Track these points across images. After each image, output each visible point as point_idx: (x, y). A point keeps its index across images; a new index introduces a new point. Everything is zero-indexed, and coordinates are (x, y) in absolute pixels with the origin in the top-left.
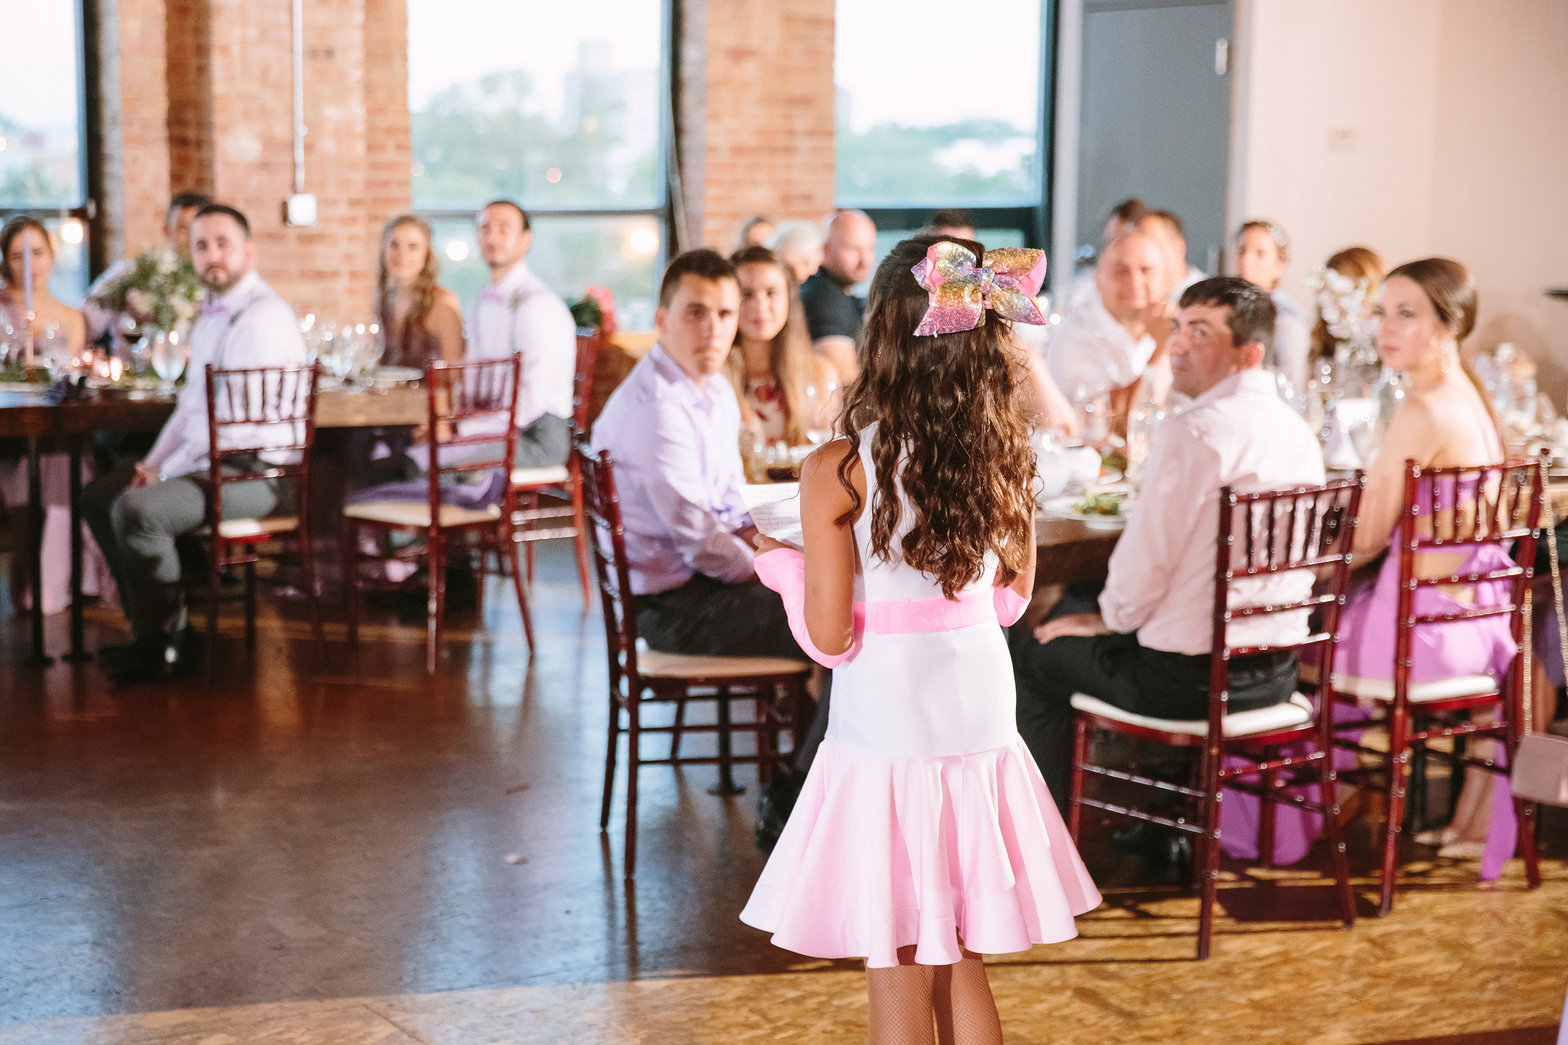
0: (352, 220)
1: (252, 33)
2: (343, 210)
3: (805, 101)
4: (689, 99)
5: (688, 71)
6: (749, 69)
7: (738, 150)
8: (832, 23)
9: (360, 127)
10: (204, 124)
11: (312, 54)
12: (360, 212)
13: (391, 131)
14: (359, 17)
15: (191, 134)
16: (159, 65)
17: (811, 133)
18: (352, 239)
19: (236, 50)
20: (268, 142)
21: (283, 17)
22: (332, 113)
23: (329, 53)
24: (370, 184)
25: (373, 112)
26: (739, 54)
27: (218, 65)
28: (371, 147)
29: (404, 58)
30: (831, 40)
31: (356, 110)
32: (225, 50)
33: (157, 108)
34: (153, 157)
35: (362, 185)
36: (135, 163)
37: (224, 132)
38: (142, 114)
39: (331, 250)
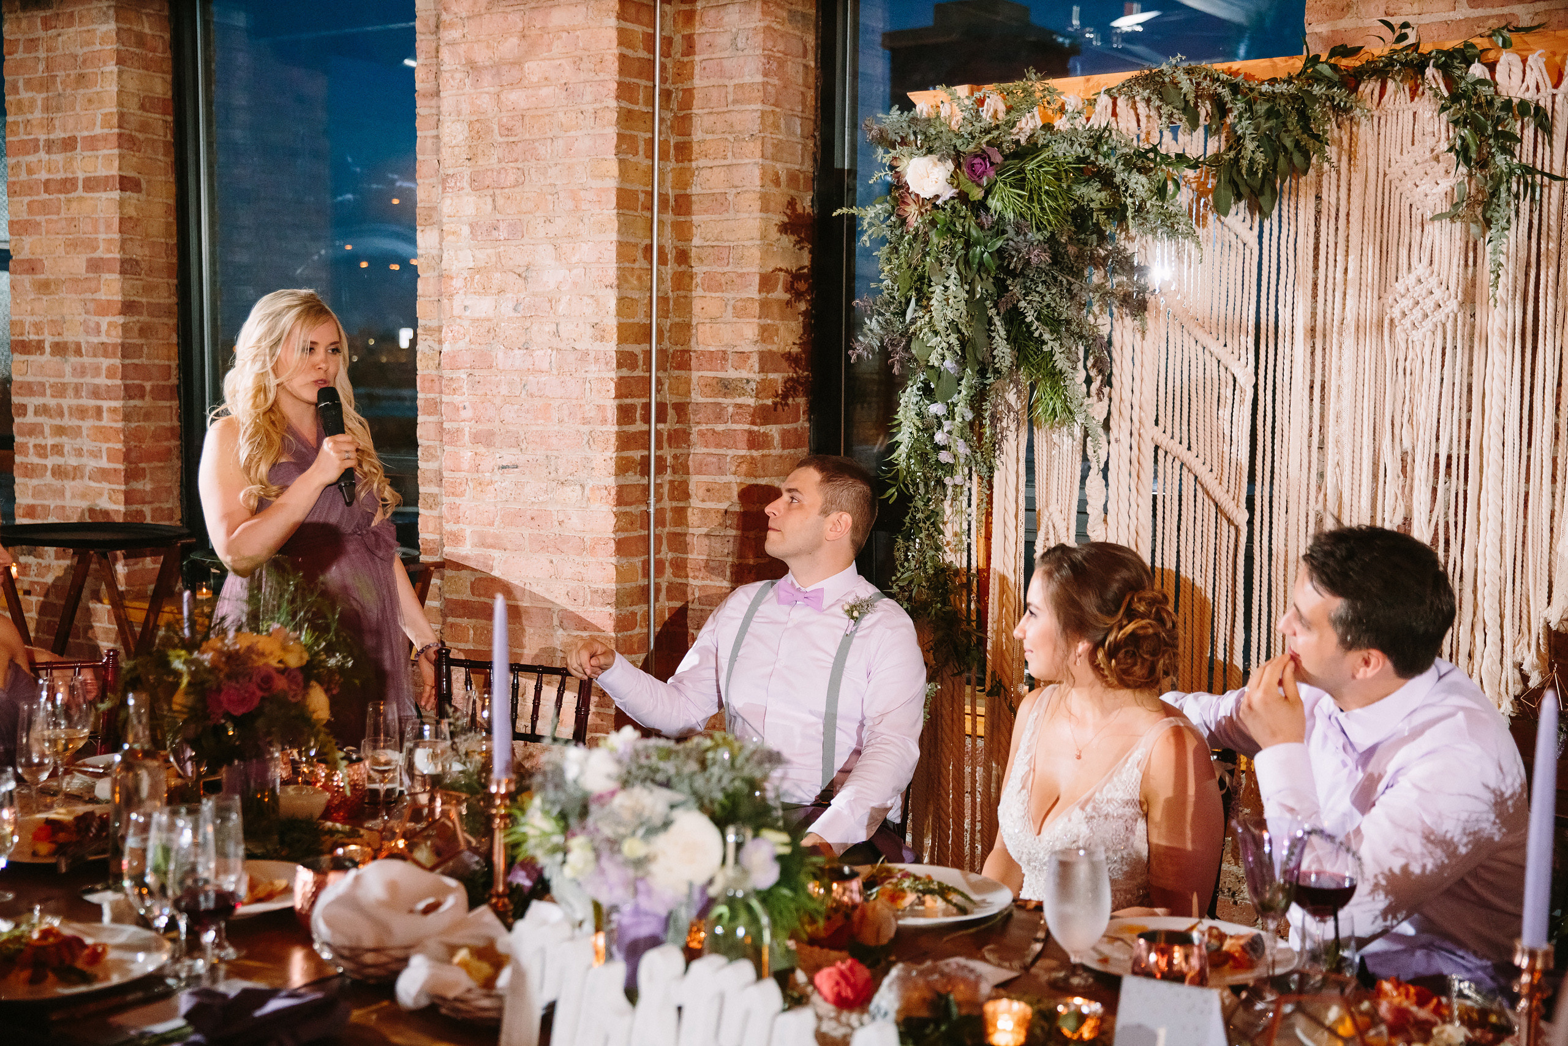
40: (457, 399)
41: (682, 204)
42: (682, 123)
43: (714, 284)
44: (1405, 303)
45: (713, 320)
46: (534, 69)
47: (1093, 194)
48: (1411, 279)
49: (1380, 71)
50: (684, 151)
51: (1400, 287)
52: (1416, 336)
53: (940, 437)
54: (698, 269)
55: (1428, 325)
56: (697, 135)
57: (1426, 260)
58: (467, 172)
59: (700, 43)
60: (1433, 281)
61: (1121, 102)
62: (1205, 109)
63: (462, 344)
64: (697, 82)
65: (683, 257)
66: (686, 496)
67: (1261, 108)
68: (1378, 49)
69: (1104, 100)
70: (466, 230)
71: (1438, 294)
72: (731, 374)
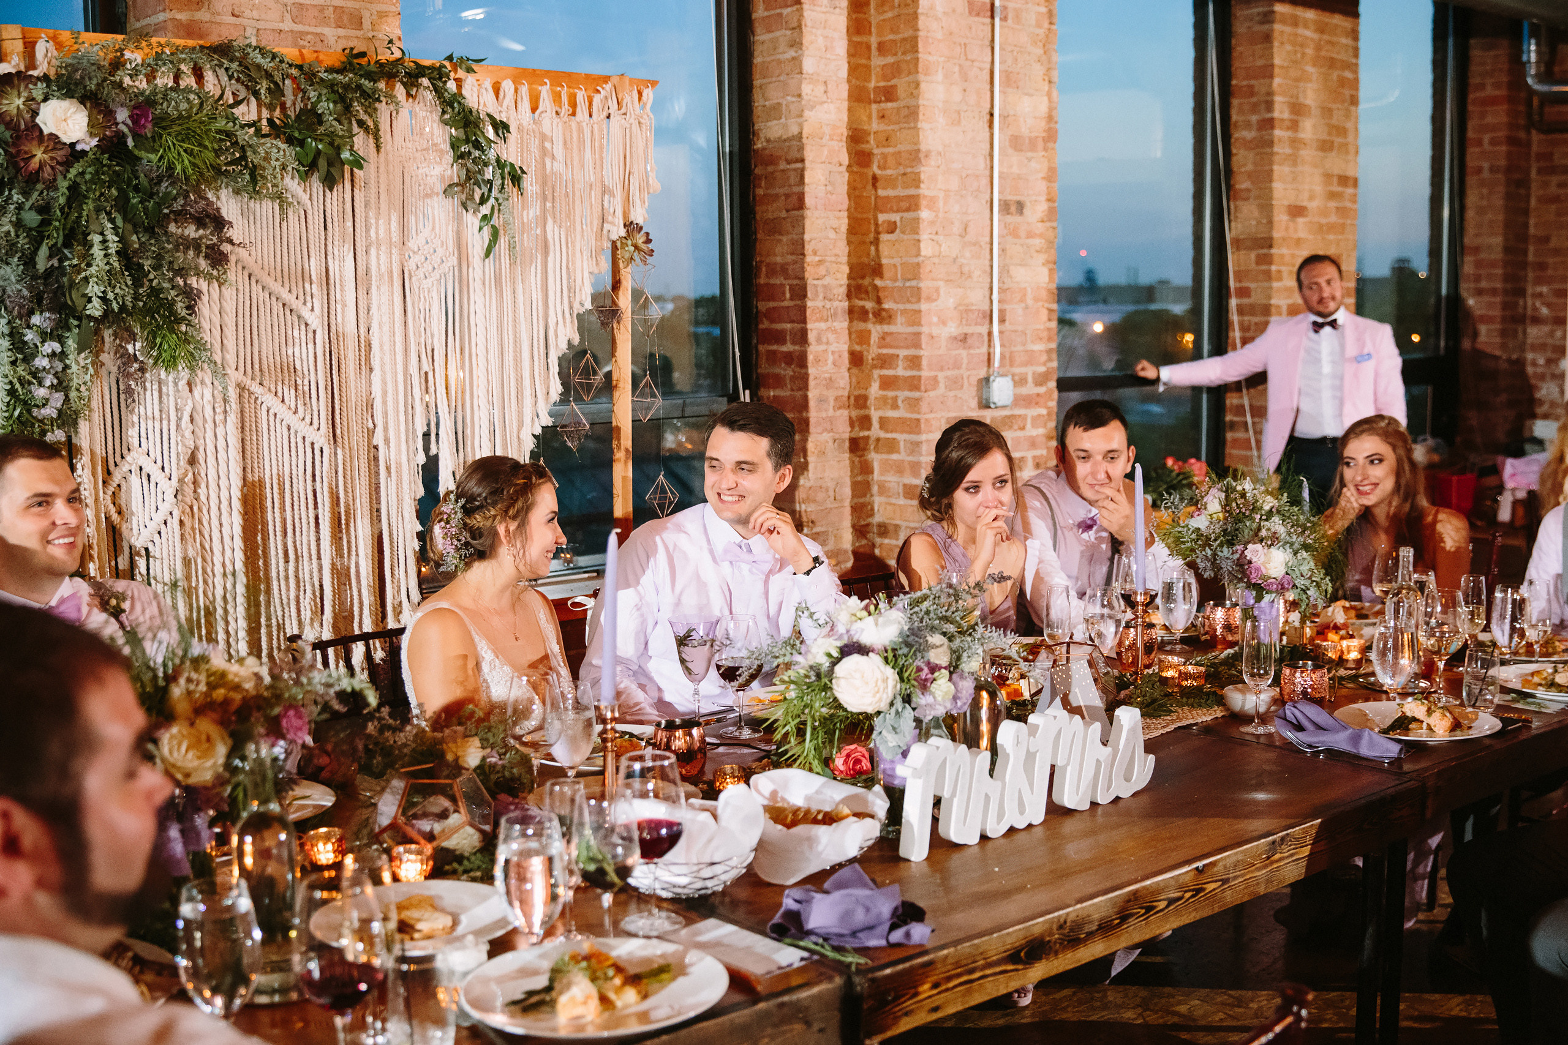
0: (1037, 399)
1: (954, 184)
6: (1302, 227)
8: (1356, 182)
11: (1005, 207)
12: (1043, 389)
16: (843, 225)
18: (1034, 420)
19: (941, 204)
20: (967, 311)
21: (984, 166)
22: (1020, 276)
23: (1020, 206)
26: (1297, 211)
30: (1355, 200)
33: (841, 274)
34: (835, 331)
35: (1044, 357)
36: (819, 340)
37: (929, 299)
38: (827, 281)
39: (1020, 434)
44: (416, 259)
48: (421, 240)
49: (389, 72)
51: (412, 244)
52: (426, 284)
55: (436, 275)
57: (429, 227)
60: (437, 242)
71: (440, 251)
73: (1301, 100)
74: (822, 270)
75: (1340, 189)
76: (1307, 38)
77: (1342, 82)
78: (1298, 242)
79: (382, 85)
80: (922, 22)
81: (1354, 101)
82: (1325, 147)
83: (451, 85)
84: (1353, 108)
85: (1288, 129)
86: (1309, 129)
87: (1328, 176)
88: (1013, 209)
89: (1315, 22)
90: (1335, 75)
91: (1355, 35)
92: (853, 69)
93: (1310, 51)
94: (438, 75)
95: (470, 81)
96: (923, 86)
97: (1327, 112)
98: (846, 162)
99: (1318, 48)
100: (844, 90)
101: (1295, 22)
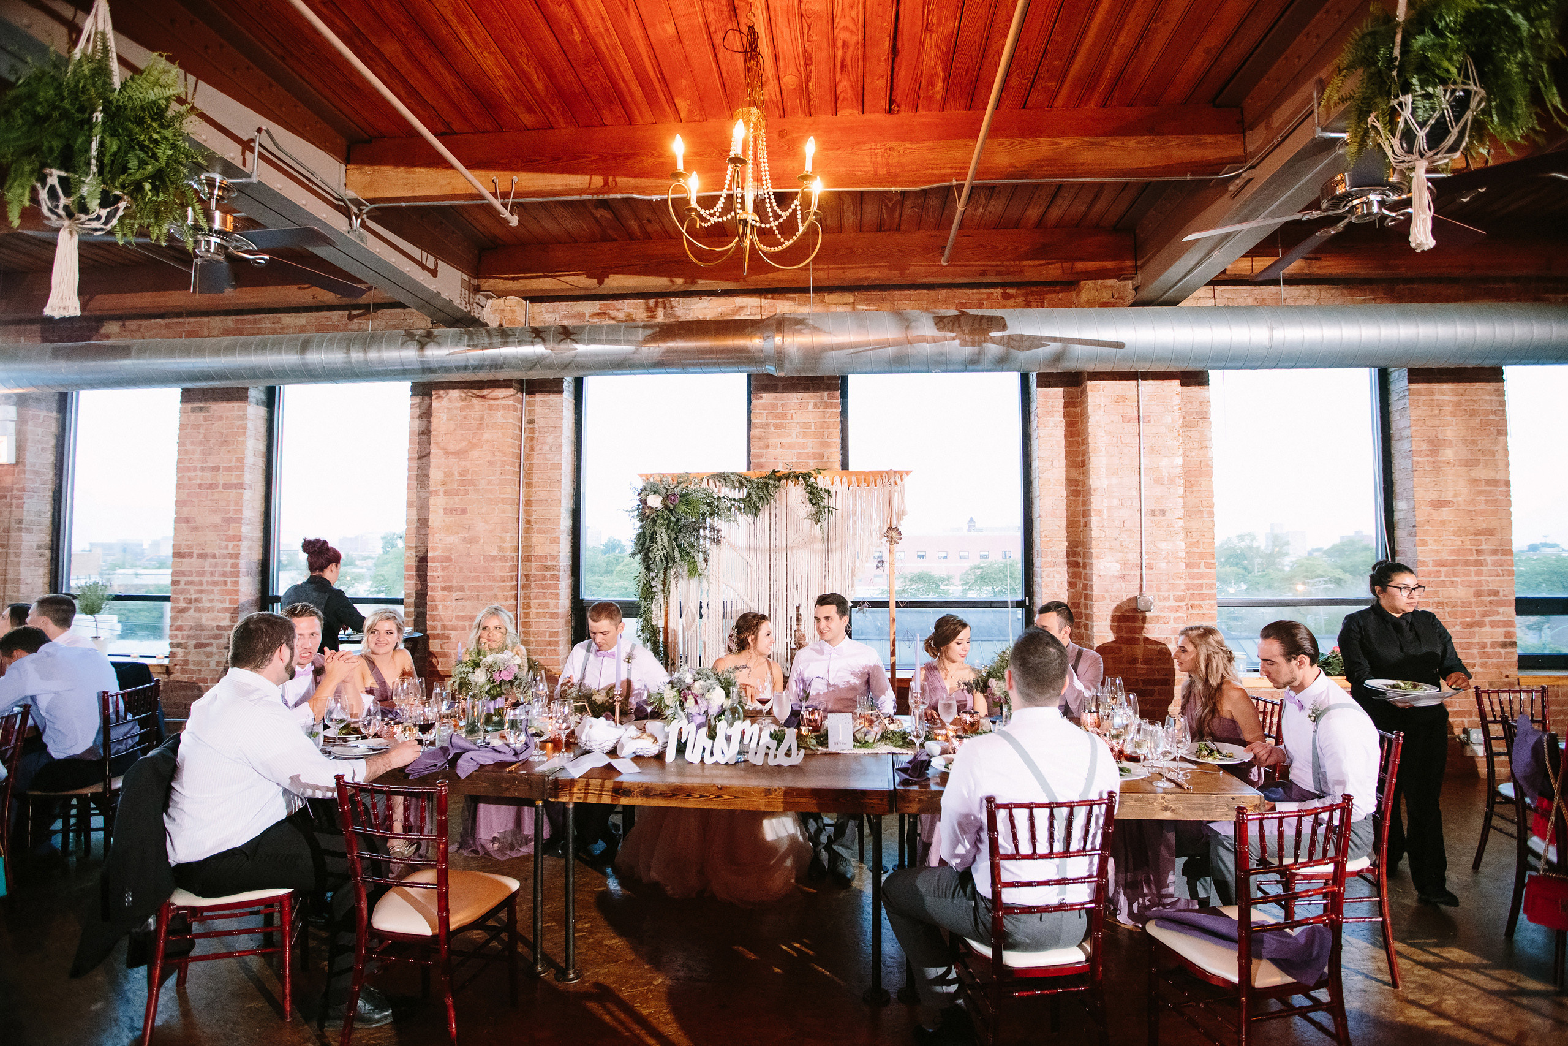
0: (1177, 609)
1: (1115, 502)
2: (1172, 603)
3: (1490, 533)
4: (1400, 534)
5: (1398, 516)
6: (1445, 513)
7: (1442, 564)
8: (1507, 483)
9: (1182, 554)
10: (1087, 555)
11: (1153, 513)
12: (1183, 604)
13: (1202, 556)
14: (1181, 491)
15: (1080, 560)
16: (1064, 523)
17: (1495, 552)
18: (1176, 620)
19: (1105, 512)
20: (1125, 564)
21: (1135, 493)
22: (1163, 545)
23: (1163, 512)
24: (1188, 587)
25: (1189, 546)
26: (1439, 504)
27: (1094, 521)
28: (1187, 565)
29: (1211, 513)
30: (1508, 494)
31: (1180, 544)
32: (1099, 512)
33: (1062, 546)
34: (1058, 572)
35: (1183, 587)
36: (1048, 576)
37: (1097, 557)
38: (1053, 549)
39: (1164, 626)
40: (435, 574)
41: (528, 503)
42: (529, 475)
43: (541, 532)
45: (542, 544)
46: (475, 453)
47: (708, 510)
49: (787, 477)
50: (529, 485)
53: (653, 583)
54: (535, 526)
56: (535, 479)
58: (442, 489)
59: (537, 448)
61: (711, 481)
62: (737, 484)
63: (437, 554)
64: (535, 461)
65: (528, 522)
66: (530, 607)
67: (755, 485)
68: (787, 471)
69: (705, 480)
70: (441, 511)
72: (549, 563)
73: (1440, 437)
74: (1050, 544)
75: (1488, 488)
76: (1443, 400)
77: (1485, 423)
78: (1443, 522)
79: (783, 482)
80: (1090, 430)
81: (1502, 432)
82: (1468, 464)
83: (812, 480)
84: (1501, 438)
85: (1427, 455)
86: (1448, 454)
87: (1474, 482)
88: (1157, 513)
89: (1453, 390)
90: (1478, 420)
91: (1501, 393)
92: (1068, 454)
93: (1448, 408)
94: (806, 476)
95: (820, 478)
96: (1092, 459)
97: (1470, 443)
98: (1065, 494)
99: (1457, 404)
100: (1063, 462)
101: (1432, 393)
